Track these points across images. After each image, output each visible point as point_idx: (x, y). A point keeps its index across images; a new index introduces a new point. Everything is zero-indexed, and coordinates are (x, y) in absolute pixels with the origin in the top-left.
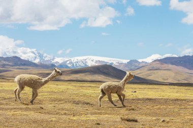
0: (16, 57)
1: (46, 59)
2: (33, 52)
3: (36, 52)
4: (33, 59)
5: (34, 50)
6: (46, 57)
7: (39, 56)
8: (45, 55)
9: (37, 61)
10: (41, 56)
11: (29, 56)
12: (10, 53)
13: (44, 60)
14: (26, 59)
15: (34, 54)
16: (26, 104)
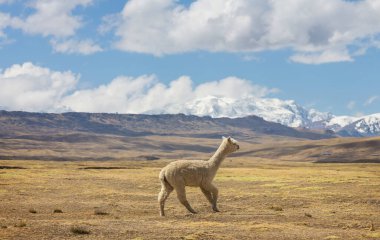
0: (255, 117)
1: (314, 120)
2: (287, 107)
3: (294, 107)
4: (288, 121)
5: (289, 102)
6: (314, 115)
7: (301, 114)
8: (312, 112)
9: (296, 124)
10: (304, 114)
11: (281, 115)
12: (242, 110)
13: (310, 121)
14: (275, 121)
15: (291, 110)
16: (278, 209)
